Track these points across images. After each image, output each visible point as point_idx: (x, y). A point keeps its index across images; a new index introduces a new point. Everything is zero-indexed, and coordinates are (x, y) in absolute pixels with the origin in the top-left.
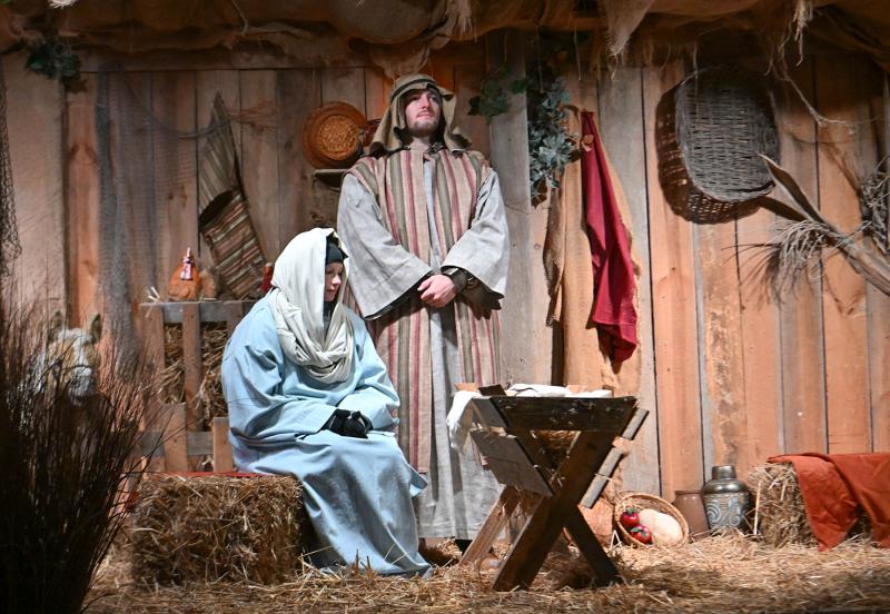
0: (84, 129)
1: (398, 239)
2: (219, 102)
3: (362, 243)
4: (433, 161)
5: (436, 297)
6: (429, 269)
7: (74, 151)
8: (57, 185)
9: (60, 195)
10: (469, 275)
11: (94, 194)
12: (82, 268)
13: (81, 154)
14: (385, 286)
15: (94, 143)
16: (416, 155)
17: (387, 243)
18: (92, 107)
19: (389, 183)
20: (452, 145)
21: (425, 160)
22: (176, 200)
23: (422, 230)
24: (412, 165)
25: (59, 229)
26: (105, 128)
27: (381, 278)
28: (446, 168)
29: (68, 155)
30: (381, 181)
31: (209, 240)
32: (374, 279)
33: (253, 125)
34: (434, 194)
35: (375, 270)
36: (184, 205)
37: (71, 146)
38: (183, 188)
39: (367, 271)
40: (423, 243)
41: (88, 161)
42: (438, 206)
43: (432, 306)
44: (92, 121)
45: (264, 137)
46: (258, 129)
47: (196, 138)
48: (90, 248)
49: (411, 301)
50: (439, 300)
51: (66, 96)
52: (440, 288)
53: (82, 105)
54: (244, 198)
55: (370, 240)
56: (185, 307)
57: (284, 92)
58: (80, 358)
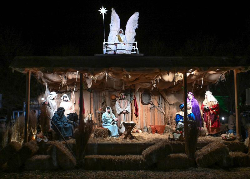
0: (92, 96)
1: (121, 107)
2: (104, 94)
6: (123, 110)
8: (90, 101)
10: (127, 111)
11: (93, 101)
12: (92, 108)
14: (119, 111)
18: (93, 94)
19: (120, 102)
23: (123, 106)
24: (122, 101)
25: (90, 105)
26: (94, 96)
28: (125, 101)
29: (91, 98)
31: (102, 106)
36: (100, 103)
38: (100, 101)
40: (123, 108)
42: (124, 104)
45: (107, 97)
47: (102, 97)
48: (92, 106)
49: (122, 113)
51: (91, 93)
52: (124, 112)
54: (106, 102)
55: (118, 107)
56: (100, 112)
57: (109, 93)
58: (90, 117)
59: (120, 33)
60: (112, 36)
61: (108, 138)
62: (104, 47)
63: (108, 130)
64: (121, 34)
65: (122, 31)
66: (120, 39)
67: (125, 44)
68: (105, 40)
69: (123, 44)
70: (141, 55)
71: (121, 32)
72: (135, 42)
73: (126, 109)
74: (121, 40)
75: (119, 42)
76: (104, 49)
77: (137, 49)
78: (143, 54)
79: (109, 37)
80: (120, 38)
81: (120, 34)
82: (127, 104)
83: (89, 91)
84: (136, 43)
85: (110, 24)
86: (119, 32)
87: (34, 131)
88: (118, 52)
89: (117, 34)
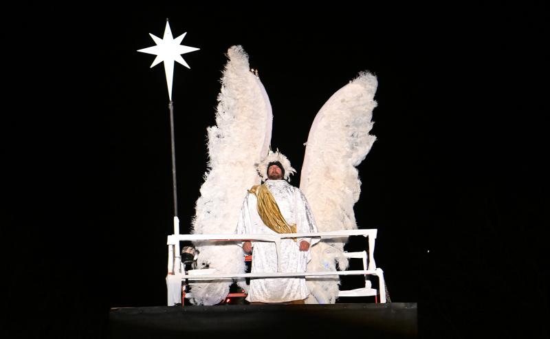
59: (271, 177)
60: (221, 194)
62: (174, 263)
64: (280, 183)
65: (286, 162)
66: (270, 215)
67: (304, 247)
68: (176, 220)
69: (295, 246)
70: (399, 311)
71: (274, 172)
72: (364, 232)
74: (280, 217)
75: (269, 233)
76: (170, 279)
77: (379, 273)
78: (415, 306)
79: (199, 201)
80: (274, 204)
81: (270, 182)
84: (372, 234)
85: (212, 131)
86: (264, 171)
88: (257, 293)
89: (252, 179)
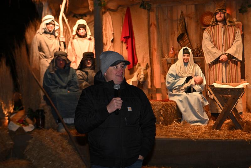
0: (153, 20)
1: (215, 46)
2: (182, 13)
3: (207, 47)
4: (224, 27)
5: (223, 60)
6: (222, 53)
7: (151, 25)
8: (147, 33)
9: (148, 35)
10: (231, 55)
11: (155, 34)
12: (153, 50)
13: (153, 25)
14: (212, 57)
15: (155, 23)
16: (220, 26)
17: (212, 47)
18: (155, 15)
19: (214, 33)
20: (228, 24)
21: (222, 27)
22: (173, 35)
23: (221, 44)
24: (219, 29)
25: (148, 42)
26: (157, 19)
27: (211, 55)
28: (227, 29)
29: (149, 26)
30: (212, 32)
31: (180, 44)
32: (209, 55)
33: (189, 17)
34: (224, 35)
35: (209, 53)
36: (175, 36)
37: (151, 23)
38: (174, 32)
39: (208, 53)
40: (221, 47)
41: (154, 27)
42: (224, 38)
43: (222, 62)
44: (155, 18)
45: (192, 20)
46: (191, 18)
47: (177, 21)
48: (155, 46)
50: (224, 60)
51: (149, 13)
52: (224, 58)
53: (152, 15)
54: (187, 34)
55: (209, 47)
56: (171, 59)
57: (196, 9)
58: (142, 73)
61: (174, 124)
63: (177, 105)
73: (230, 51)
82: (234, 36)
83: (145, 8)
87: (7, 107)
